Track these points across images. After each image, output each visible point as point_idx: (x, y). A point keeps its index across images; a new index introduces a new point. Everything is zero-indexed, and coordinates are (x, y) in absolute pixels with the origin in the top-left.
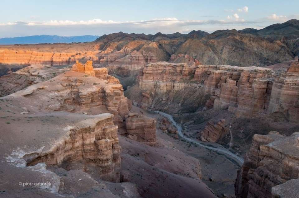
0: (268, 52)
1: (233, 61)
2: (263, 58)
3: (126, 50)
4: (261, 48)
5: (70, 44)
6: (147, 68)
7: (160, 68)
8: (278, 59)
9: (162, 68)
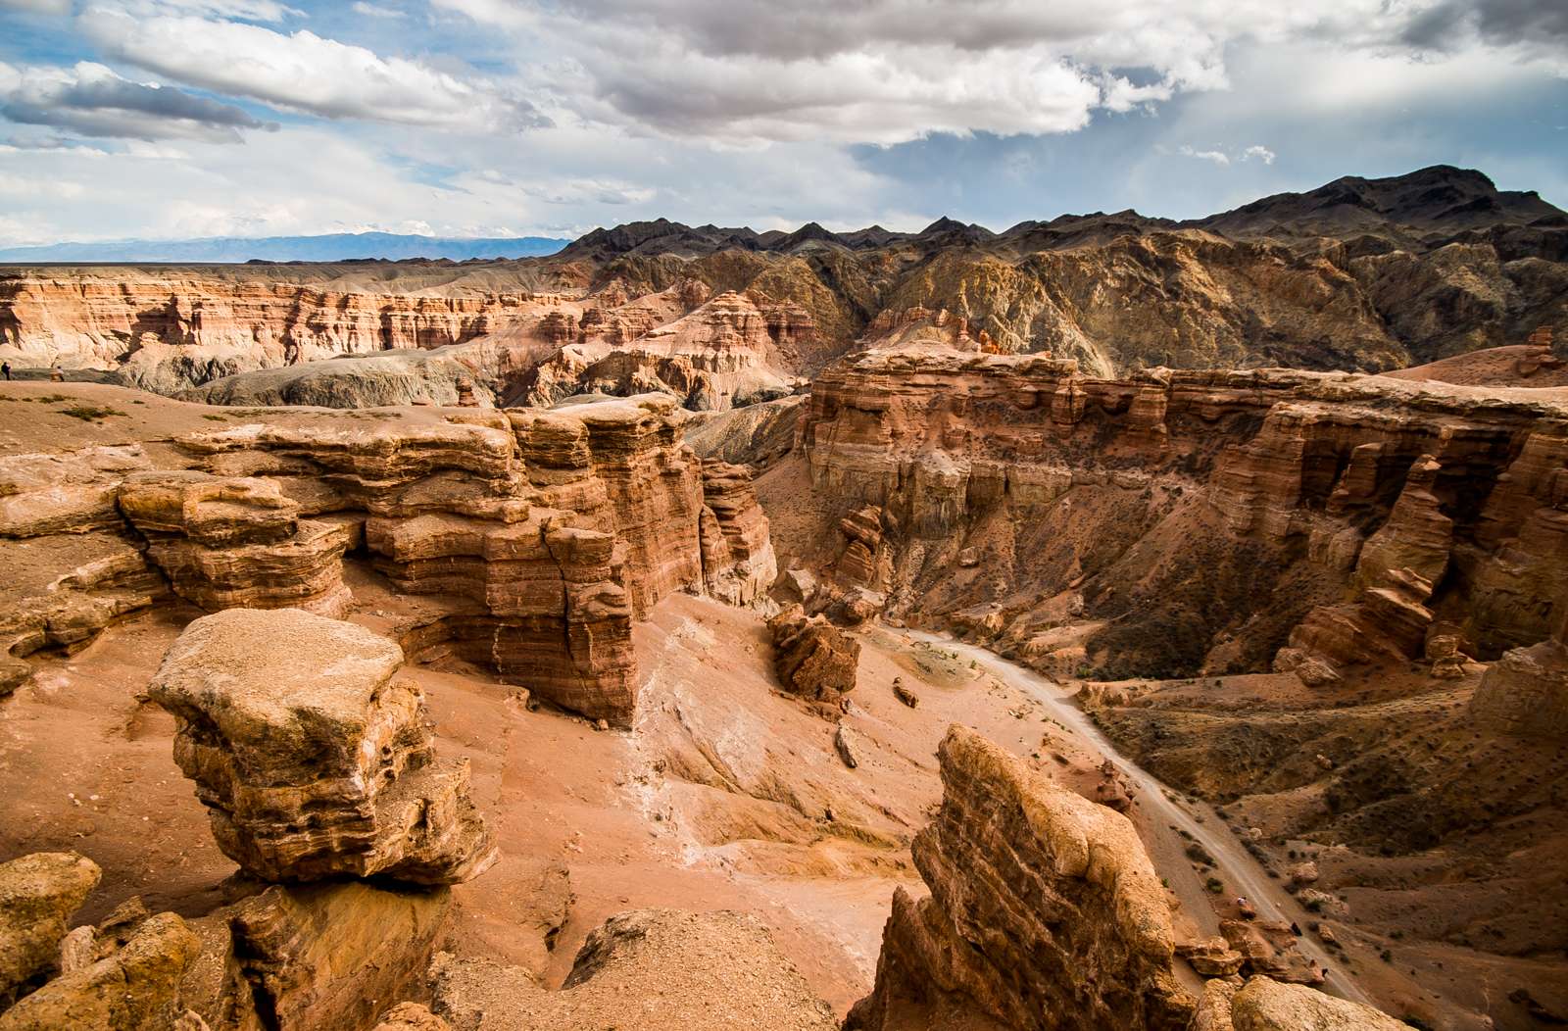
0: (1277, 306)
1: (1133, 339)
2: (1262, 329)
3: (690, 289)
4: (1247, 289)
5: (464, 264)
6: (861, 380)
7: (920, 379)
8: (1327, 337)
9: (931, 380)
